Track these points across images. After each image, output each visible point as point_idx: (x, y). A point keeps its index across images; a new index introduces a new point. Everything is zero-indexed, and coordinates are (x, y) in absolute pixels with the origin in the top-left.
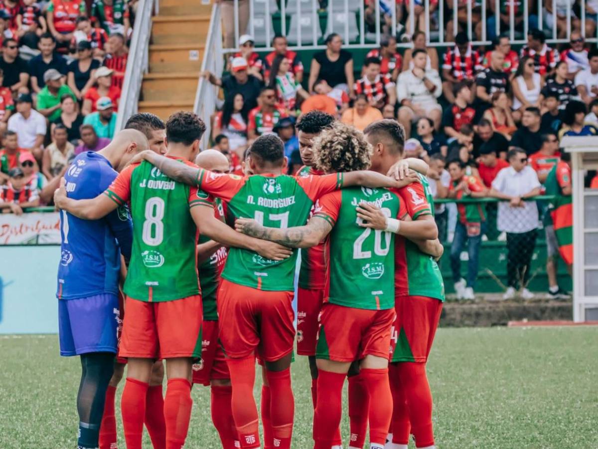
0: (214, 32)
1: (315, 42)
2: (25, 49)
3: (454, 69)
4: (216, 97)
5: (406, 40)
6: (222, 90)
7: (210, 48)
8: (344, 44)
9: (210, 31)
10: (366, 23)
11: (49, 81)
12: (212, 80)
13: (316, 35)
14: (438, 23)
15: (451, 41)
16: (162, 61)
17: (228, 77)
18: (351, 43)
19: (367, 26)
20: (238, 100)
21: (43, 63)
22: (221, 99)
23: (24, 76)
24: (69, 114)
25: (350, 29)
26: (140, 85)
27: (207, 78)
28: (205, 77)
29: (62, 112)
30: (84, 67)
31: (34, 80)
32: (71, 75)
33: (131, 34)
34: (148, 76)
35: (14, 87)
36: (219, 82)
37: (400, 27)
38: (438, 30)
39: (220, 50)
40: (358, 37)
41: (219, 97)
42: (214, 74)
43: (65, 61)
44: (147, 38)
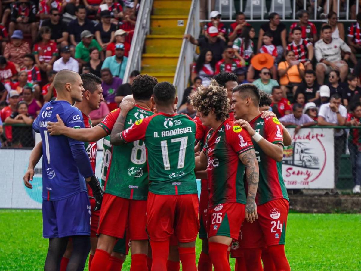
0: (194, 8)
1: (262, 17)
2: (67, 15)
3: (355, 37)
4: (194, 52)
5: (323, 18)
6: (198, 47)
7: (191, 19)
8: (282, 19)
9: (192, 8)
10: (297, 4)
11: (84, 38)
12: (192, 40)
13: (263, 12)
14: (346, 6)
15: (354, 19)
16: (159, 26)
17: (203, 39)
18: (286, 18)
19: (298, 7)
20: (208, 55)
21: (79, 25)
22: (198, 54)
23: (65, 34)
24: (95, 60)
25: (286, 9)
26: (143, 42)
27: (189, 39)
28: (187, 38)
29: (90, 59)
30: (106, 28)
31: (72, 36)
32: (98, 34)
33: (139, 7)
34: (149, 36)
35: (59, 40)
36: (196, 42)
37: (320, 8)
38: (345, 11)
39: (199, 21)
40: (292, 14)
41: (196, 52)
42: (193, 36)
43: (93, 24)
44: (149, 11)
